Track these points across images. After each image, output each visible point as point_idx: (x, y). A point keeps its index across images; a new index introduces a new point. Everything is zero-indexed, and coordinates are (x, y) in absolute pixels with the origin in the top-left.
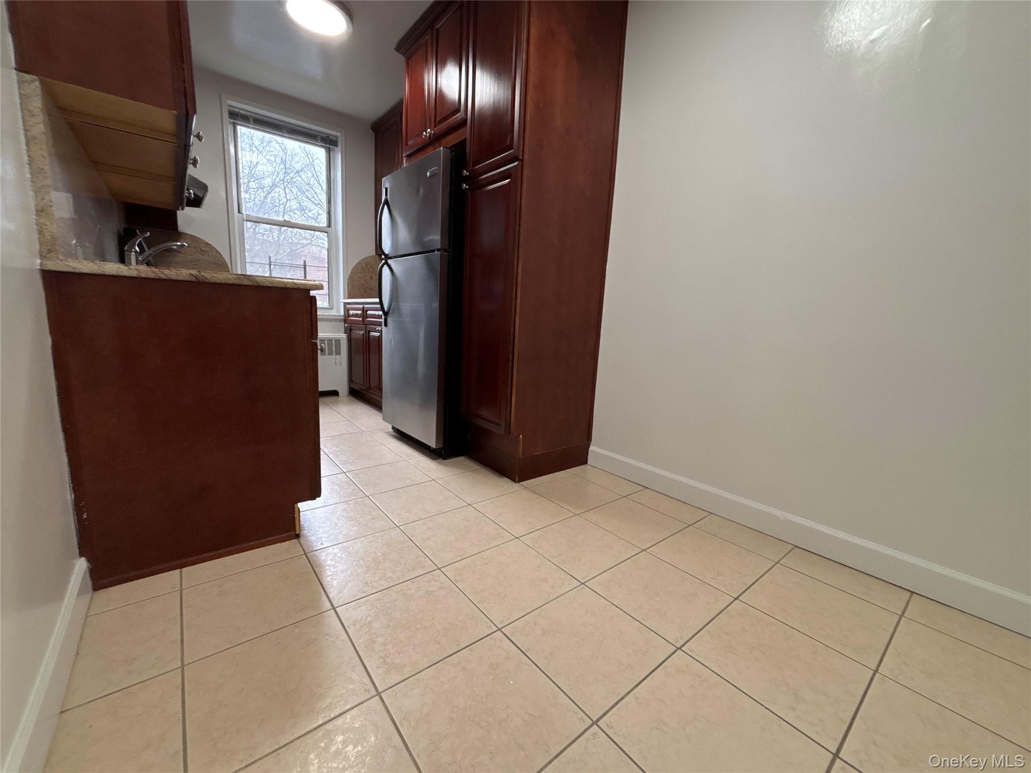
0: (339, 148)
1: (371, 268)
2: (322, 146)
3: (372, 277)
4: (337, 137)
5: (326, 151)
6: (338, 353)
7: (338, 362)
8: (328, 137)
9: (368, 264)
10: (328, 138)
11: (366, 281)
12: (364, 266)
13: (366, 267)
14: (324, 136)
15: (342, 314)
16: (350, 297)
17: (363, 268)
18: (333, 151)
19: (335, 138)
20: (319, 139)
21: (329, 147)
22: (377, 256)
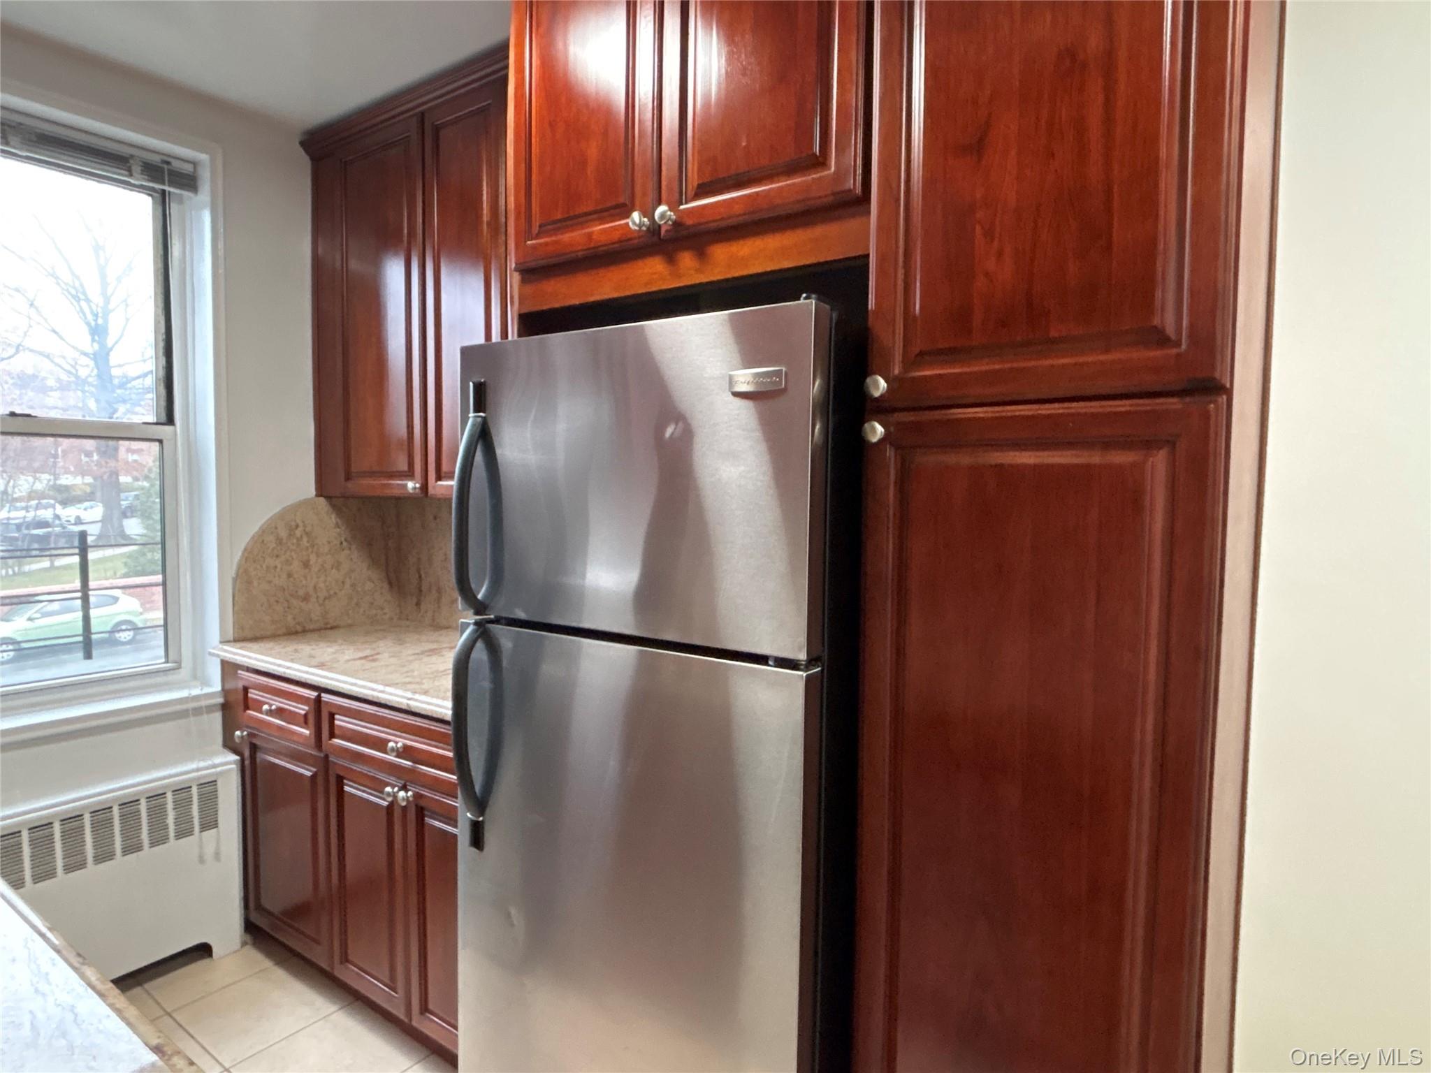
0: (204, 195)
1: (305, 539)
2: (141, 188)
3: (308, 561)
4: (195, 164)
5: (154, 203)
6: (210, 822)
7: (209, 850)
8: (168, 163)
9: (297, 526)
10: (166, 166)
11: (290, 575)
12: (283, 534)
13: (290, 535)
14: (156, 159)
15: (217, 687)
16: (243, 637)
17: (280, 541)
18: (181, 200)
19: (188, 168)
20: (137, 169)
21: (164, 191)
22: (322, 499)
